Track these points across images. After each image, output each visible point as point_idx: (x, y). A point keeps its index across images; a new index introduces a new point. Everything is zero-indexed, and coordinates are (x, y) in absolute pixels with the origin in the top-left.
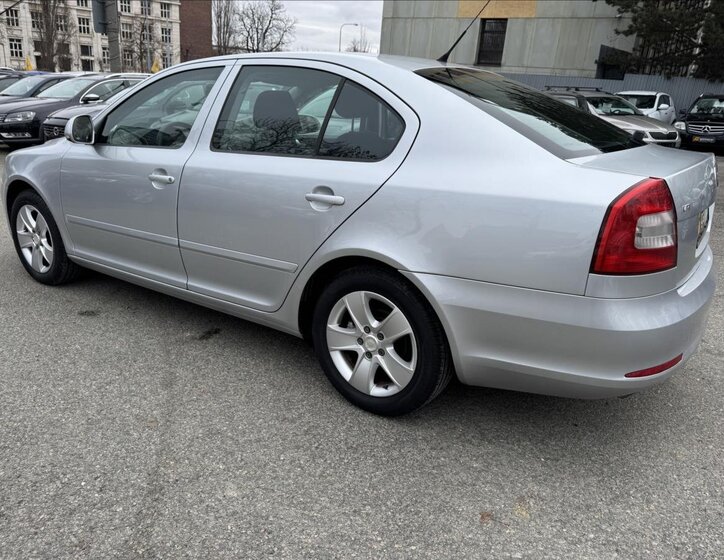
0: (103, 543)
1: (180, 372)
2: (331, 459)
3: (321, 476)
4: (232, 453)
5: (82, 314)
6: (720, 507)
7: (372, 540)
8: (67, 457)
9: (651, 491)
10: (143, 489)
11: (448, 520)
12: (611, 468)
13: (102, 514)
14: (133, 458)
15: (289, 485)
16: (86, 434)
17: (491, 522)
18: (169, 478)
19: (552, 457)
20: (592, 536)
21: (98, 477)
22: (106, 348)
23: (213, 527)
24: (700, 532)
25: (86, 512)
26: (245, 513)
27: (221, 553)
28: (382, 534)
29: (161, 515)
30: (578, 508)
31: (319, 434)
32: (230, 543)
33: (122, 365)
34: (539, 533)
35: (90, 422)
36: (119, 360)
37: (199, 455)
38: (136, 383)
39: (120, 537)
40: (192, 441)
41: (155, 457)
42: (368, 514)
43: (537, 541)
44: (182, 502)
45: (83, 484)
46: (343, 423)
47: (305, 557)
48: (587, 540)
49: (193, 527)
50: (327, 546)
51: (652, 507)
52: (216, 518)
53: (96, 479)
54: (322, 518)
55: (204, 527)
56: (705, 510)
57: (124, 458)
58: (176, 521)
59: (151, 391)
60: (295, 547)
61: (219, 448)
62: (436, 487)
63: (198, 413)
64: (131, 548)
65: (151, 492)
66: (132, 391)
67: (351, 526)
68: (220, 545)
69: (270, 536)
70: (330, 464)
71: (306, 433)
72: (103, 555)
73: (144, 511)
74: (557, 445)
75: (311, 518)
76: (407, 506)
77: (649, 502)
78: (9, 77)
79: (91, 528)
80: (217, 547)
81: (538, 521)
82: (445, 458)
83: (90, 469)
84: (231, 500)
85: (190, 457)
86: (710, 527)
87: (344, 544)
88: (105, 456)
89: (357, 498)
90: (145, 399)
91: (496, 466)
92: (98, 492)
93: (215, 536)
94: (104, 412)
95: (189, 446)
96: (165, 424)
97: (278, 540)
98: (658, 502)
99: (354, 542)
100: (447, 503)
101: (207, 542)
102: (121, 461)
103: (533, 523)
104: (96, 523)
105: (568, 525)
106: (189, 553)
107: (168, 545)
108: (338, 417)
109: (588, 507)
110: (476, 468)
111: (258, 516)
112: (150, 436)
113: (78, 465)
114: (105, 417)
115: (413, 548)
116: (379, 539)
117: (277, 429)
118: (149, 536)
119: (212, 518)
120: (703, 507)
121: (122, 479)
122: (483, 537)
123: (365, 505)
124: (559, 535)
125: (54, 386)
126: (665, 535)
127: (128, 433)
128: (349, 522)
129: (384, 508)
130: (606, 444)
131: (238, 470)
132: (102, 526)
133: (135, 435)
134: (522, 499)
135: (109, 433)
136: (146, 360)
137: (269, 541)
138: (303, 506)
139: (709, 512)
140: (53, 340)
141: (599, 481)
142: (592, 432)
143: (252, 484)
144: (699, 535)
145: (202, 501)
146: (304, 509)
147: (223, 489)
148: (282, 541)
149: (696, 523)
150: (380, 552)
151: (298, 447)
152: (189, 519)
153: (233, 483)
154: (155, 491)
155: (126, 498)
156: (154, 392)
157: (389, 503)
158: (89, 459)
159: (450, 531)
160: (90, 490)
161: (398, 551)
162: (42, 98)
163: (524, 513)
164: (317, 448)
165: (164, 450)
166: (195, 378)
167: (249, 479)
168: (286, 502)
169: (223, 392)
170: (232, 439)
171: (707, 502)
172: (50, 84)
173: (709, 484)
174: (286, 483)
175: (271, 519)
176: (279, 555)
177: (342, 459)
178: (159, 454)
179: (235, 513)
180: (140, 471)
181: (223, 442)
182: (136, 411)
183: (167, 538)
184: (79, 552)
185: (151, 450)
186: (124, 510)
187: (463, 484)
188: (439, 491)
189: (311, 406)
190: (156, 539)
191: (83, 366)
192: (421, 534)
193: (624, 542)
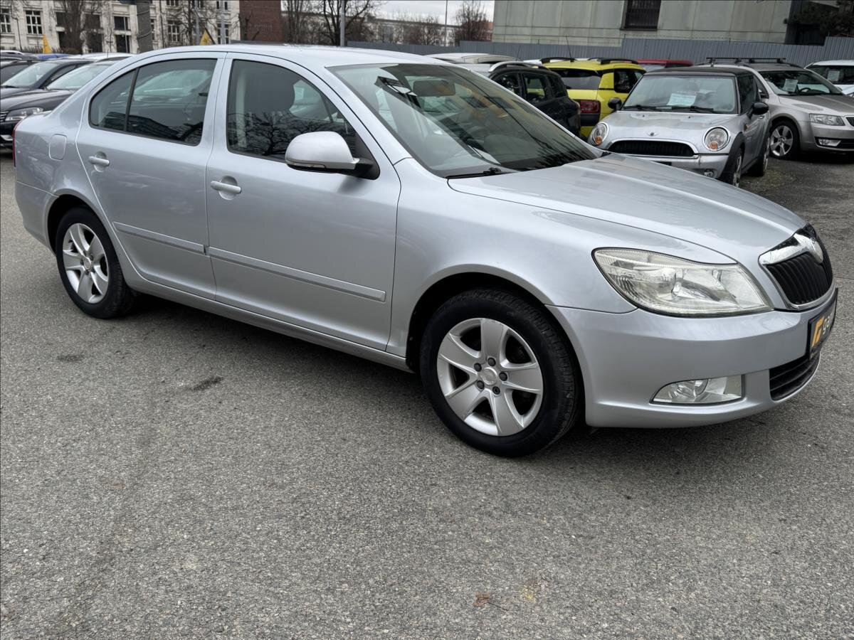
0: (35, 613)
1: (162, 428)
2: (316, 530)
3: (298, 549)
4: (201, 522)
5: (61, 359)
6: (779, 597)
7: (340, 621)
8: (14, 522)
9: (698, 577)
10: (91, 558)
11: (436, 602)
12: (657, 550)
13: (40, 583)
14: (87, 524)
15: (259, 558)
16: (39, 496)
17: (486, 606)
18: (123, 547)
19: (585, 534)
20: (606, 625)
21: (43, 544)
22: (83, 400)
23: (161, 602)
24: (742, 626)
25: (23, 581)
26: (201, 588)
27: (163, 629)
28: (353, 615)
29: (106, 586)
30: (600, 594)
31: (309, 502)
32: (176, 620)
33: (97, 419)
34: (542, 620)
35: (47, 483)
36: (94, 413)
37: (163, 523)
38: (108, 440)
39: (55, 608)
40: (159, 506)
41: (112, 523)
42: (342, 593)
43: (536, 628)
44: (133, 574)
45: (25, 550)
46: (341, 490)
47: (258, 637)
48: (598, 630)
49: (139, 599)
50: (286, 626)
51: (693, 595)
52: (167, 592)
53: (40, 546)
54: (288, 596)
55: (151, 600)
56: (759, 601)
57: (77, 524)
58: (121, 593)
59: (124, 450)
60: (250, 625)
61: (187, 516)
62: (432, 564)
63: (172, 476)
64: (65, 620)
65: (99, 562)
66: (102, 450)
67: (319, 605)
68: (164, 621)
69: (224, 613)
70: (314, 536)
71: (294, 500)
72: (32, 626)
73: (87, 582)
74: (597, 520)
75: (276, 596)
76: (391, 585)
77: (690, 589)
78: (15, 64)
79: (25, 598)
80: (161, 623)
81: (545, 606)
82: (453, 532)
83: (36, 534)
84: (188, 573)
85: (152, 524)
86: (758, 620)
87: (306, 624)
88: (56, 521)
89: (336, 575)
90: (115, 458)
91: (513, 542)
92: (40, 560)
93: (161, 611)
94: (64, 473)
95: (154, 513)
96: (131, 487)
97: (232, 617)
98: (703, 590)
99: (318, 623)
100: (440, 583)
101: (151, 617)
102: (73, 527)
103: (538, 609)
104: (31, 594)
105: (581, 612)
106: (128, 628)
107: (106, 618)
108: (337, 483)
109: (612, 593)
110: (488, 544)
111: (215, 590)
112: (112, 500)
113: (24, 531)
114: (65, 479)
115: (386, 631)
116: (348, 620)
117: (261, 496)
118: (86, 610)
119: (161, 592)
120: (757, 597)
121: (70, 547)
122: (472, 622)
123: (342, 583)
124: (564, 624)
125: (14, 443)
126: (696, 627)
127: (87, 497)
128: (318, 601)
129: (363, 586)
130: (660, 520)
131: (203, 541)
132: (38, 596)
133: (95, 499)
134: (533, 582)
135: (66, 496)
136: (126, 414)
137: (221, 618)
138: (269, 582)
139: (762, 603)
140: (22, 390)
141: (636, 564)
142: (646, 506)
143: (217, 556)
144: (739, 628)
145: (155, 573)
146: (270, 585)
147: (182, 561)
148: (235, 619)
149: (741, 616)
150: (346, 634)
151: (280, 517)
152: (136, 592)
153: (195, 554)
154: (105, 561)
155: (69, 568)
156: (127, 451)
157: (371, 581)
158: (36, 525)
159: (435, 614)
160: (32, 558)
161: (367, 634)
162: (50, 91)
163: (530, 597)
164: (303, 517)
165: (125, 516)
166: (178, 436)
167: (215, 551)
168: (251, 577)
169: (206, 452)
170: (206, 505)
171: (765, 591)
172: (65, 70)
173: (776, 571)
174: (256, 555)
175: (229, 594)
176: (229, 633)
177: (328, 531)
178: (117, 520)
179: (189, 587)
180: (92, 539)
181: (193, 509)
182: (100, 472)
183: (107, 611)
184: (7, 622)
185: (109, 515)
186: (65, 580)
187: (466, 562)
188: (434, 570)
189: (309, 470)
190: (95, 612)
191: (51, 419)
192: (400, 616)
193: (643, 633)
